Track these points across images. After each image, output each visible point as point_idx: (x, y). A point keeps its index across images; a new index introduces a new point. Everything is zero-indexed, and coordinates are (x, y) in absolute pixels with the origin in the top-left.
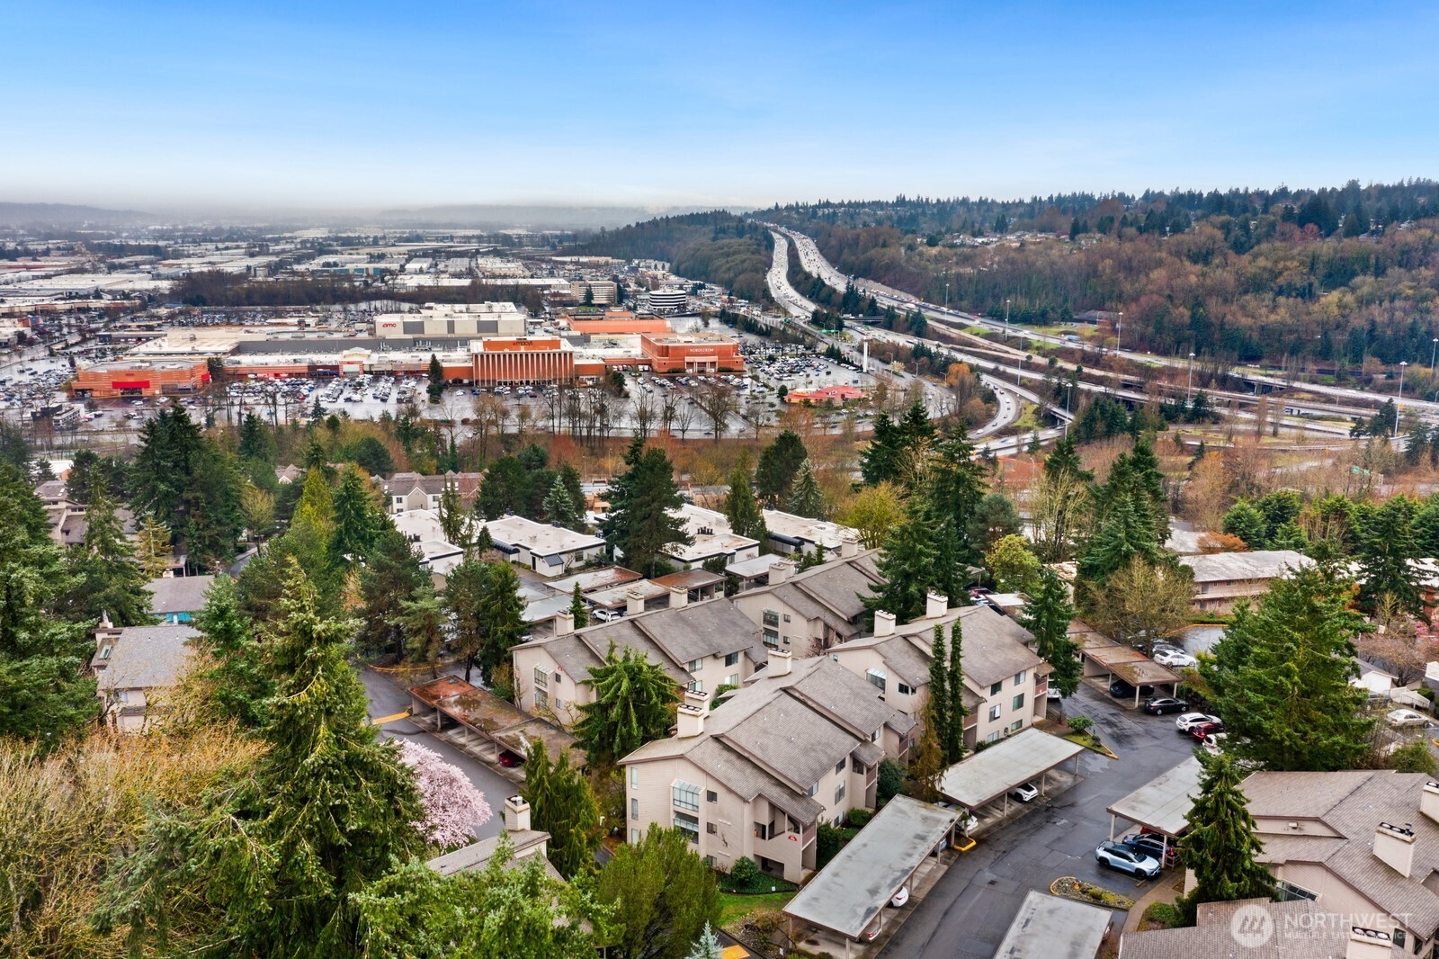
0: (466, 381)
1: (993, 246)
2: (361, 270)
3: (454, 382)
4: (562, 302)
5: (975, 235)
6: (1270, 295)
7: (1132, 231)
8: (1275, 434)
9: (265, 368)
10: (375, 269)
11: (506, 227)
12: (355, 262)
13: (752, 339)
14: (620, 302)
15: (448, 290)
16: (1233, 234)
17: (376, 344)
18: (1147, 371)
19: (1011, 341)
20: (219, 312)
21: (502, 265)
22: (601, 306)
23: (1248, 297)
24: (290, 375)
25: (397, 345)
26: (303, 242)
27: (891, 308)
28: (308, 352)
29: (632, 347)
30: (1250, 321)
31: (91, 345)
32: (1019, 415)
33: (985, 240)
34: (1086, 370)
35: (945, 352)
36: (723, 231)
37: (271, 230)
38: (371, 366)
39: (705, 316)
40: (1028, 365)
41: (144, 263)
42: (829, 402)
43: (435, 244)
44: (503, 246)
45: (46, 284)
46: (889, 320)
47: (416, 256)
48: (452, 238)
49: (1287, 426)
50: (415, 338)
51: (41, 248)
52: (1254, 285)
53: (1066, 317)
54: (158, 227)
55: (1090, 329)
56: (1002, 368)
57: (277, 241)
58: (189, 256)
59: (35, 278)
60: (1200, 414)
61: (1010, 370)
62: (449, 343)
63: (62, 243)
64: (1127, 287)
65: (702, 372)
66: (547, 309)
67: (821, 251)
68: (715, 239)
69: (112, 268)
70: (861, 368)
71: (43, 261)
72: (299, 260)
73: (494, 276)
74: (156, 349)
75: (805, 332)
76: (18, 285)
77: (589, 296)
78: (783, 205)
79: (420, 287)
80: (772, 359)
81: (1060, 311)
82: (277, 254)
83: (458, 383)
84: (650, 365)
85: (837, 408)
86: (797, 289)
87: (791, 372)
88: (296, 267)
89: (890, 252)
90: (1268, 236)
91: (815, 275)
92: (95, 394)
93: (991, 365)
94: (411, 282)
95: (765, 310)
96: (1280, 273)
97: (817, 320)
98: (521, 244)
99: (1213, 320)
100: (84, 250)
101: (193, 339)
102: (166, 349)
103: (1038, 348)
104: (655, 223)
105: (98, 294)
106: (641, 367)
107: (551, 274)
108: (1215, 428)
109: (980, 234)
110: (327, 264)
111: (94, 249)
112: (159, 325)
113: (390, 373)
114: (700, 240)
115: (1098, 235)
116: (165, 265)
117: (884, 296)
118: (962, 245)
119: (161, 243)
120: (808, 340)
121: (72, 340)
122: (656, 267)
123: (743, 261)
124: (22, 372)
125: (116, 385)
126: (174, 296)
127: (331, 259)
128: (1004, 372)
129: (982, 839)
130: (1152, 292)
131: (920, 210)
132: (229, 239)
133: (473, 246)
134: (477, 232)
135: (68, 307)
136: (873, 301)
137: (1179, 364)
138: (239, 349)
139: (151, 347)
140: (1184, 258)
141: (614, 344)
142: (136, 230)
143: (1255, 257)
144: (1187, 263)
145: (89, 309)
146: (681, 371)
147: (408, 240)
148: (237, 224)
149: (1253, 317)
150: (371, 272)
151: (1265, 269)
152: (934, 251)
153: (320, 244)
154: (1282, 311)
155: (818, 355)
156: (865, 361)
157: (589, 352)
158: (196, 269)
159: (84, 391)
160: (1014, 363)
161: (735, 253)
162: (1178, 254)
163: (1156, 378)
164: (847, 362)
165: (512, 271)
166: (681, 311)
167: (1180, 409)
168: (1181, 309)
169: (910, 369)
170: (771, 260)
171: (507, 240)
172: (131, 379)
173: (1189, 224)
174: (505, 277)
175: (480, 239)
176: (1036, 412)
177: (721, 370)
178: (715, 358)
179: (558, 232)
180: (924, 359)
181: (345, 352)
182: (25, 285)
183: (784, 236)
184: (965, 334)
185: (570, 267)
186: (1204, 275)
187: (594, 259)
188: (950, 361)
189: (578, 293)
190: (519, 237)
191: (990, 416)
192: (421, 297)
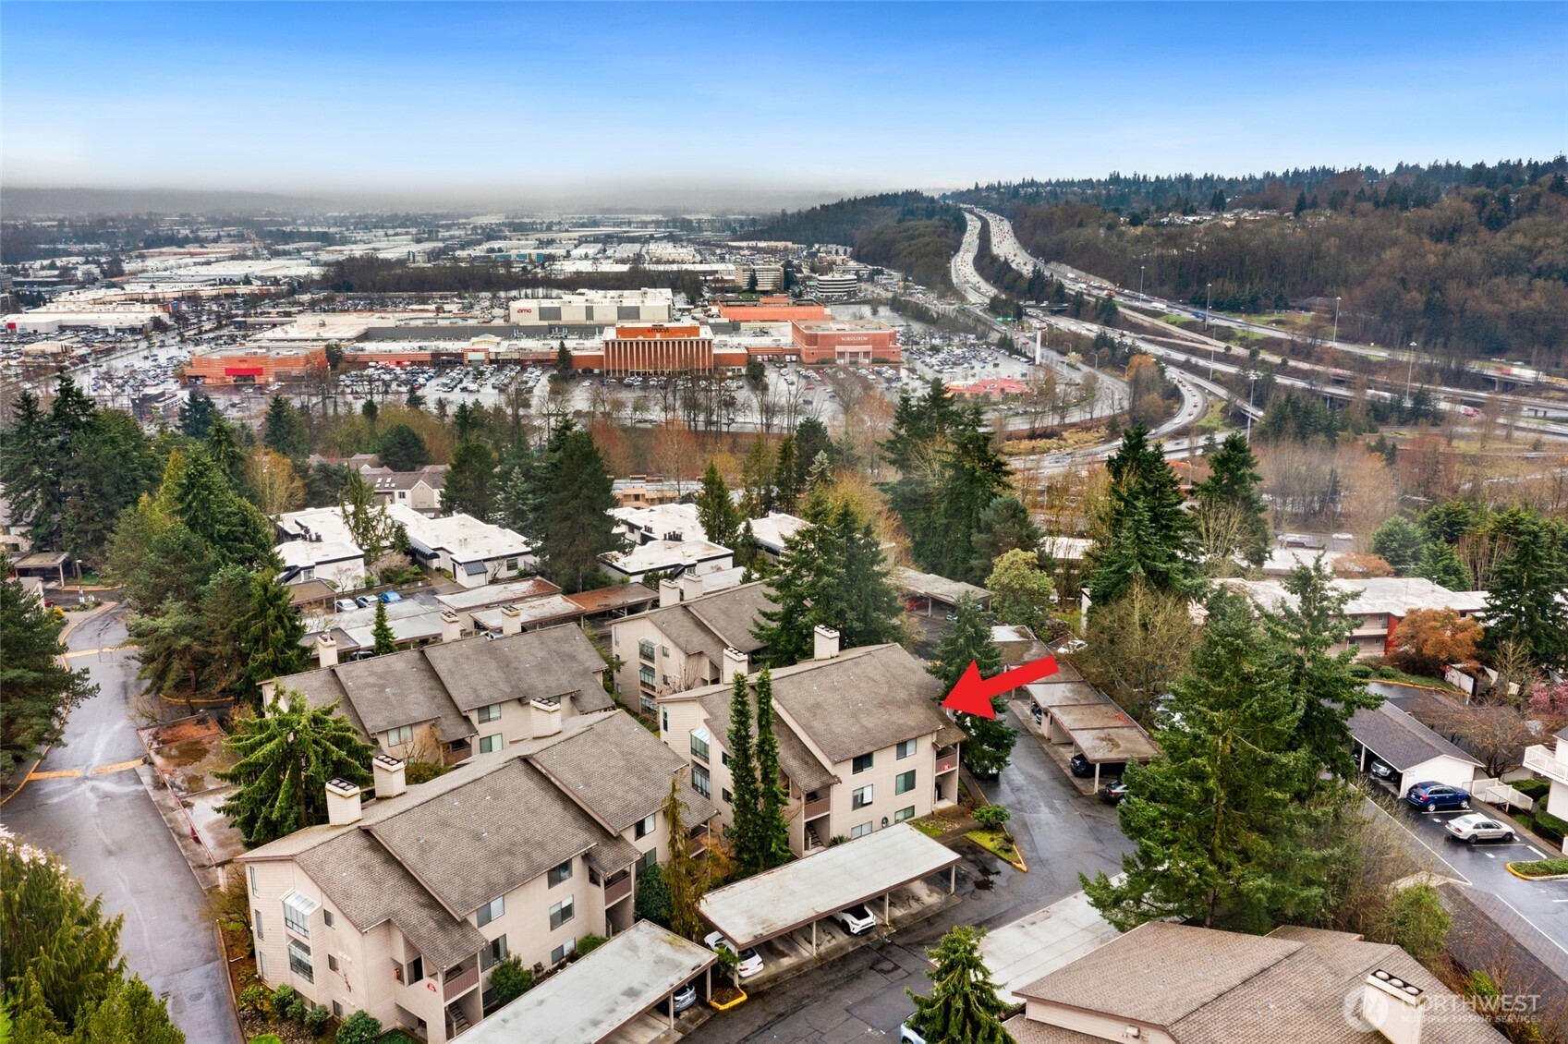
0: (596, 371)
1: (1205, 224)
2: (524, 256)
3: (584, 371)
4: (723, 289)
5: (1185, 214)
6: (1526, 278)
7: (1367, 206)
8: (1508, 438)
9: (388, 355)
10: (538, 255)
11: (689, 212)
12: (520, 248)
13: (917, 328)
14: (786, 288)
15: (605, 276)
16: (1488, 208)
17: (508, 332)
18: (1364, 365)
19: (1208, 331)
20: (365, 298)
21: (674, 250)
22: (765, 293)
23: (1497, 280)
24: (413, 363)
25: (531, 332)
26: (475, 228)
27: (1079, 294)
28: (439, 339)
29: (783, 335)
30: (1497, 307)
31: (225, 332)
32: (1204, 413)
33: (1197, 218)
34: (1292, 363)
35: (1128, 341)
36: (912, 213)
37: (446, 217)
38: (497, 354)
39: (875, 304)
40: (1225, 358)
41: (308, 249)
42: (987, 396)
43: (610, 230)
44: (679, 230)
45: (204, 270)
46: (1077, 308)
47: (586, 242)
48: (629, 223)
49: (1523, 429)
50: (551, 325)
51: (212, 234)
52: (1509, 267)
53: (1281, 304)
54: (336, 214)
55: (1305, 318)
56: (1194, 360)
57: (448, 227)
58: (355, 243)
59: (195, 264)
60: (1421, 413)
61: (1202, 362)
62: (586, 331)
63: (233, 230)
64: (1354, 269)
65: (854, 363)
66: (707, 295)
67: (1015, 233)
68: (900, 221)
69: (276, 254)
70: (1034, 359)
71: (211, 248)
72: (463, 248)
73: (659, 262)
74: (282, 336)
75: (978, 320)
76: (175, 271)
77: (753, 281)
78: (983, 185)
79: (578, 273)
80: (935, 349)
81: (1273, 298)
82: (443, 240)
83: (588, 373)
84: (798, 355)
85: (995, 404)
86: (981, 275)
87: (954, 364)
88: (458, 253)
89: (1087, 232)
90: (1531, 209)
91: (1002, 259)
92: (208, 381)
93: (1181, 357)
94: (569, 267)
95: (941, 296)
96: (1540, 252)
97: (995, 307)
98: (700, 229)
99: (1453, 307)
100: (253, 236)
101: (323, 325)
102: (290, 336)
103: (1241, 339)
104: (841, 206)
105: (247, 281)
106: (788, 357)
107: (722, 259)
108: (1435, 430)
109: (1193, 212)
110: (492, 250)
111: (262, 235)
112: (300, 312)
113: (517, 362)
114: (887, 221)
115: (1328, 213)
116: (328, 252)
117: (1073, 280)
118: (1170, 224)
119: (333, 230)
120: (980, 328)
121: (207, 326)
122: (837, 253)
123: (927, 244)
124: (146, 358)
125: (229, 372)
126: (324, 283)
127: (496, 245)
128: (1196, 366)
129: (758, 993)
130: (1381, 275)
131: (1134, 188)
132: (403, 225)
133: (650, 231)
134: (654, 217)
135: (214, 293)
136: (1061, 286)
137: (1405, 357)
138: (367, 336)
139: (278, 333)
140: (1424, 235)
141: (764, 333)
142: (313, 217)
143: (1512, 233)
144: (1427, 241)
145: (236, 295)
146: (831, 362)
147: (583, 225)
148: (413, 211)
149: (1501, 302)
150: (534, 257)
151: (1522, 247)
152: (1139, 230)
153: (492, 229)
154: (1536, 296)
155: (989, 345)
156: (1038, 351)
157: (735, 340)
158: (358, 254)
159: (197, 378)
160: (1206, 355)
161: (920, 235)
162: (1418, 231)
163: (1374, 373)
164: (1019, 353)
165: (683, 257)
166: (851, 297)
167: (1396, 407)
168: (1414, 293)
169: (1089, 361)
170: (960, 243)
171: (686, 225)
172: (244, 366)
173: (1437, 196)
174: (673, 262)
175: (658, 224)
176: (1225, 410)
177: (875, 361)
178: (869, 348)
179: (743, 217)
180: (1105, 350)
181: (474, 339)
182: (182, 272)
183: (980, 218)
184: (1160, 323)
185: (746, 252)
186: (1446, 255)
187: (773, 244)
188: (1134, 351)
189: (742, 280)
190: (699, 221)
191: (1170, 415)
192: (575, 283)
